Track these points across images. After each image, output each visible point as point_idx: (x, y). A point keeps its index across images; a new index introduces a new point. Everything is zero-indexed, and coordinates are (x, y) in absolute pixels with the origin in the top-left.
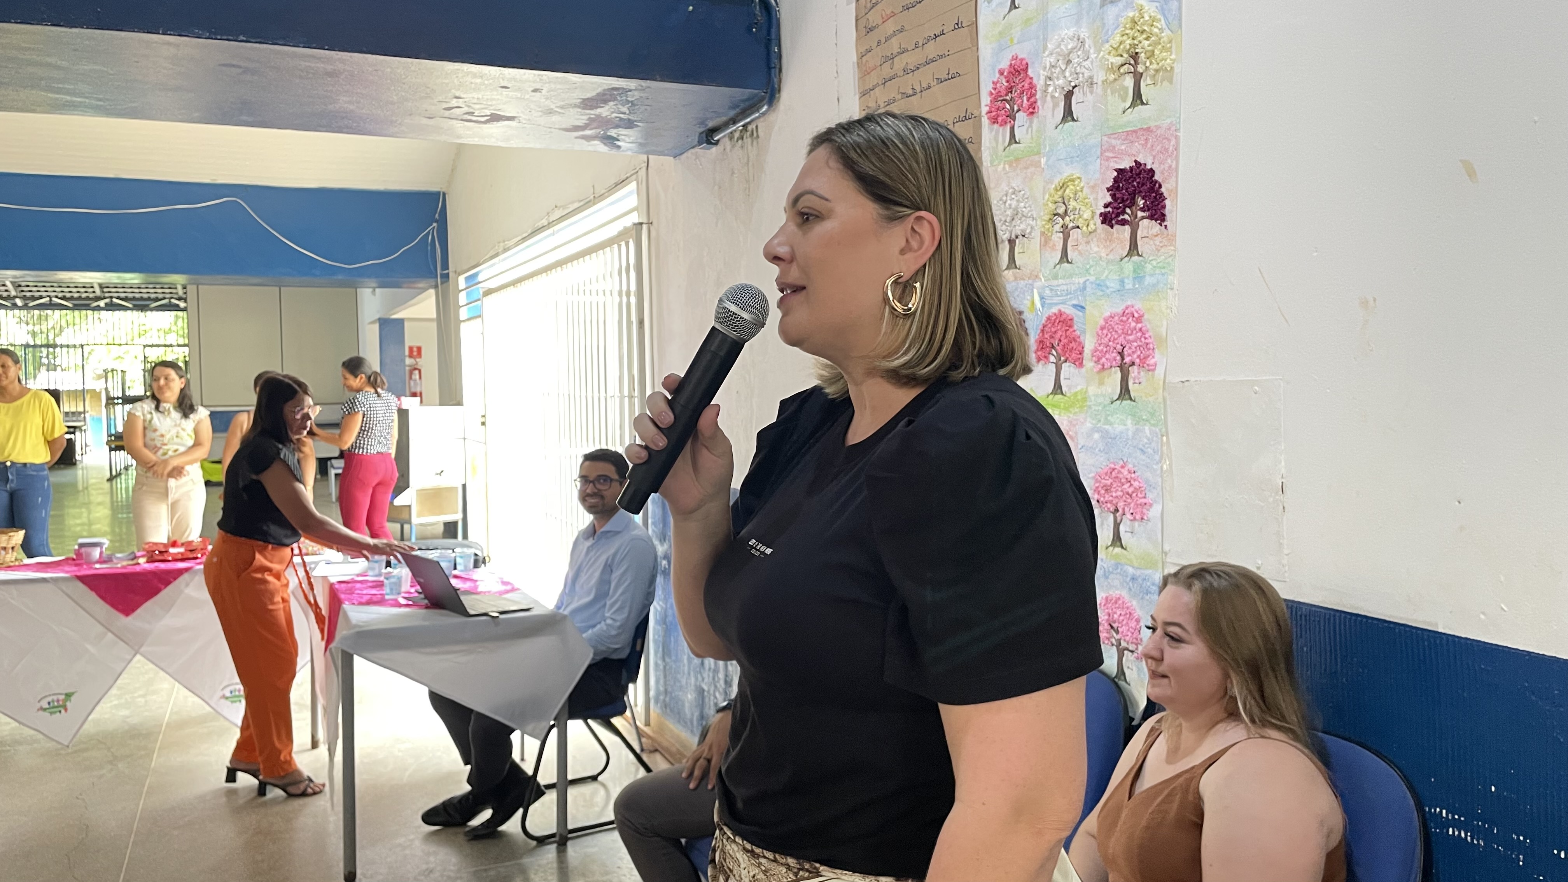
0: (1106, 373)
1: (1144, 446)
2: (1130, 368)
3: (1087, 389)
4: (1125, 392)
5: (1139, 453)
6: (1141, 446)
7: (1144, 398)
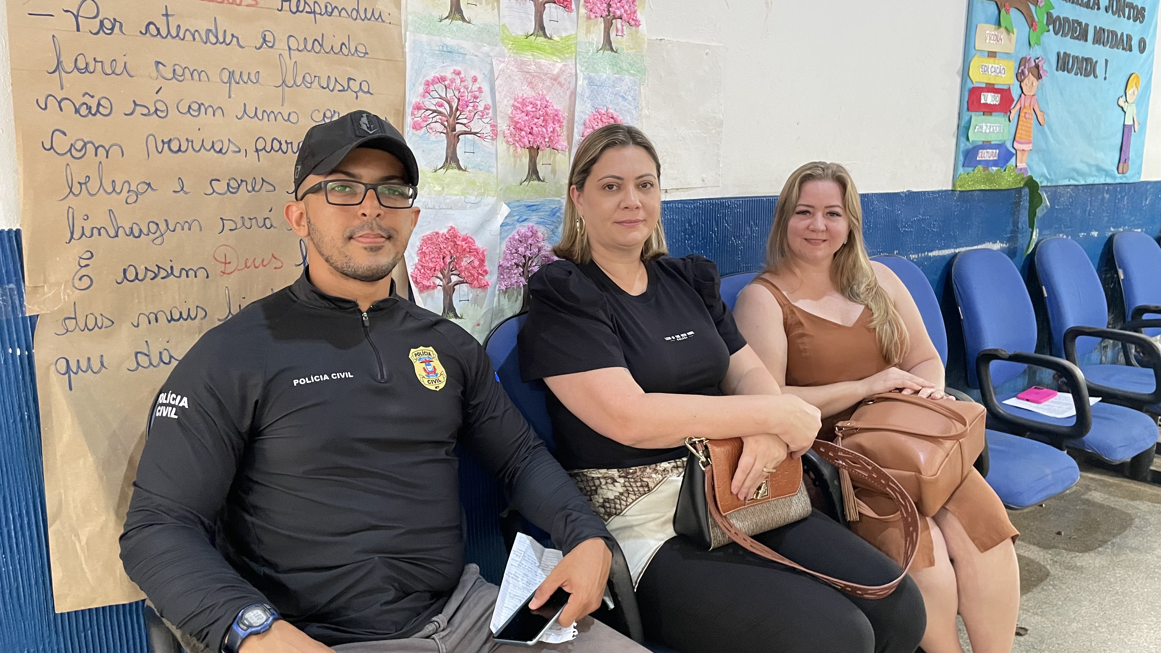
0: (591, 21)
1: (625, 94)
2: (614, 21)
3: (576, 34)
4: (608, 43)
5: (620, 99)
6: (622, 94)
7: (625, 51)
